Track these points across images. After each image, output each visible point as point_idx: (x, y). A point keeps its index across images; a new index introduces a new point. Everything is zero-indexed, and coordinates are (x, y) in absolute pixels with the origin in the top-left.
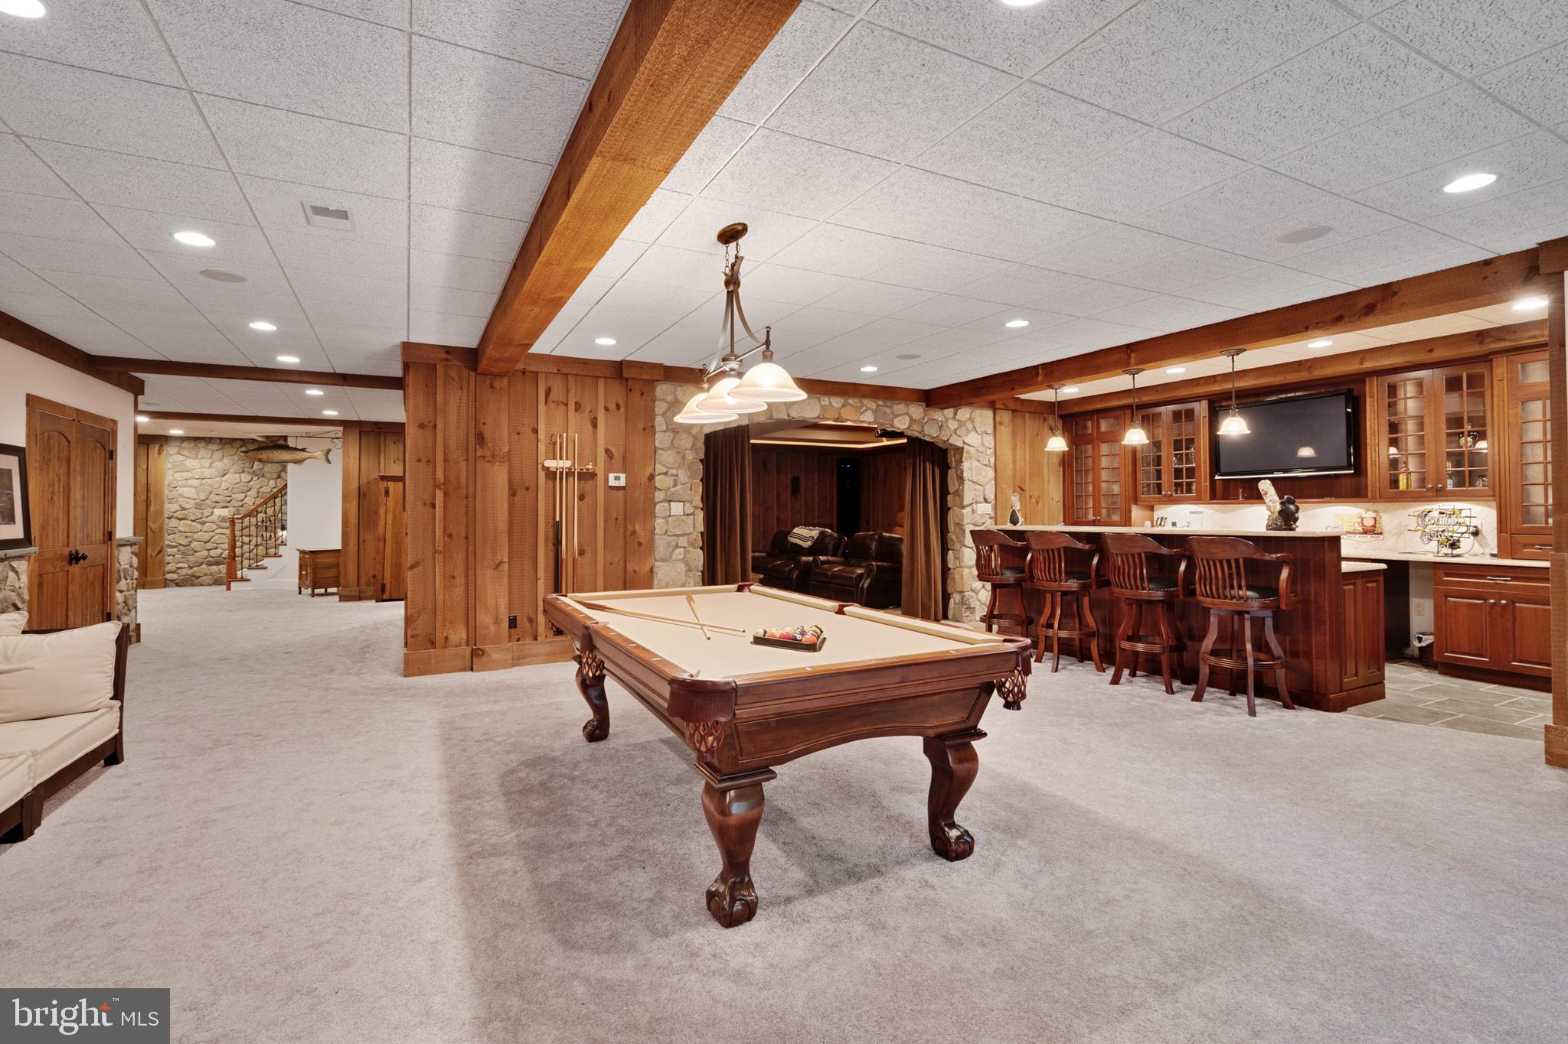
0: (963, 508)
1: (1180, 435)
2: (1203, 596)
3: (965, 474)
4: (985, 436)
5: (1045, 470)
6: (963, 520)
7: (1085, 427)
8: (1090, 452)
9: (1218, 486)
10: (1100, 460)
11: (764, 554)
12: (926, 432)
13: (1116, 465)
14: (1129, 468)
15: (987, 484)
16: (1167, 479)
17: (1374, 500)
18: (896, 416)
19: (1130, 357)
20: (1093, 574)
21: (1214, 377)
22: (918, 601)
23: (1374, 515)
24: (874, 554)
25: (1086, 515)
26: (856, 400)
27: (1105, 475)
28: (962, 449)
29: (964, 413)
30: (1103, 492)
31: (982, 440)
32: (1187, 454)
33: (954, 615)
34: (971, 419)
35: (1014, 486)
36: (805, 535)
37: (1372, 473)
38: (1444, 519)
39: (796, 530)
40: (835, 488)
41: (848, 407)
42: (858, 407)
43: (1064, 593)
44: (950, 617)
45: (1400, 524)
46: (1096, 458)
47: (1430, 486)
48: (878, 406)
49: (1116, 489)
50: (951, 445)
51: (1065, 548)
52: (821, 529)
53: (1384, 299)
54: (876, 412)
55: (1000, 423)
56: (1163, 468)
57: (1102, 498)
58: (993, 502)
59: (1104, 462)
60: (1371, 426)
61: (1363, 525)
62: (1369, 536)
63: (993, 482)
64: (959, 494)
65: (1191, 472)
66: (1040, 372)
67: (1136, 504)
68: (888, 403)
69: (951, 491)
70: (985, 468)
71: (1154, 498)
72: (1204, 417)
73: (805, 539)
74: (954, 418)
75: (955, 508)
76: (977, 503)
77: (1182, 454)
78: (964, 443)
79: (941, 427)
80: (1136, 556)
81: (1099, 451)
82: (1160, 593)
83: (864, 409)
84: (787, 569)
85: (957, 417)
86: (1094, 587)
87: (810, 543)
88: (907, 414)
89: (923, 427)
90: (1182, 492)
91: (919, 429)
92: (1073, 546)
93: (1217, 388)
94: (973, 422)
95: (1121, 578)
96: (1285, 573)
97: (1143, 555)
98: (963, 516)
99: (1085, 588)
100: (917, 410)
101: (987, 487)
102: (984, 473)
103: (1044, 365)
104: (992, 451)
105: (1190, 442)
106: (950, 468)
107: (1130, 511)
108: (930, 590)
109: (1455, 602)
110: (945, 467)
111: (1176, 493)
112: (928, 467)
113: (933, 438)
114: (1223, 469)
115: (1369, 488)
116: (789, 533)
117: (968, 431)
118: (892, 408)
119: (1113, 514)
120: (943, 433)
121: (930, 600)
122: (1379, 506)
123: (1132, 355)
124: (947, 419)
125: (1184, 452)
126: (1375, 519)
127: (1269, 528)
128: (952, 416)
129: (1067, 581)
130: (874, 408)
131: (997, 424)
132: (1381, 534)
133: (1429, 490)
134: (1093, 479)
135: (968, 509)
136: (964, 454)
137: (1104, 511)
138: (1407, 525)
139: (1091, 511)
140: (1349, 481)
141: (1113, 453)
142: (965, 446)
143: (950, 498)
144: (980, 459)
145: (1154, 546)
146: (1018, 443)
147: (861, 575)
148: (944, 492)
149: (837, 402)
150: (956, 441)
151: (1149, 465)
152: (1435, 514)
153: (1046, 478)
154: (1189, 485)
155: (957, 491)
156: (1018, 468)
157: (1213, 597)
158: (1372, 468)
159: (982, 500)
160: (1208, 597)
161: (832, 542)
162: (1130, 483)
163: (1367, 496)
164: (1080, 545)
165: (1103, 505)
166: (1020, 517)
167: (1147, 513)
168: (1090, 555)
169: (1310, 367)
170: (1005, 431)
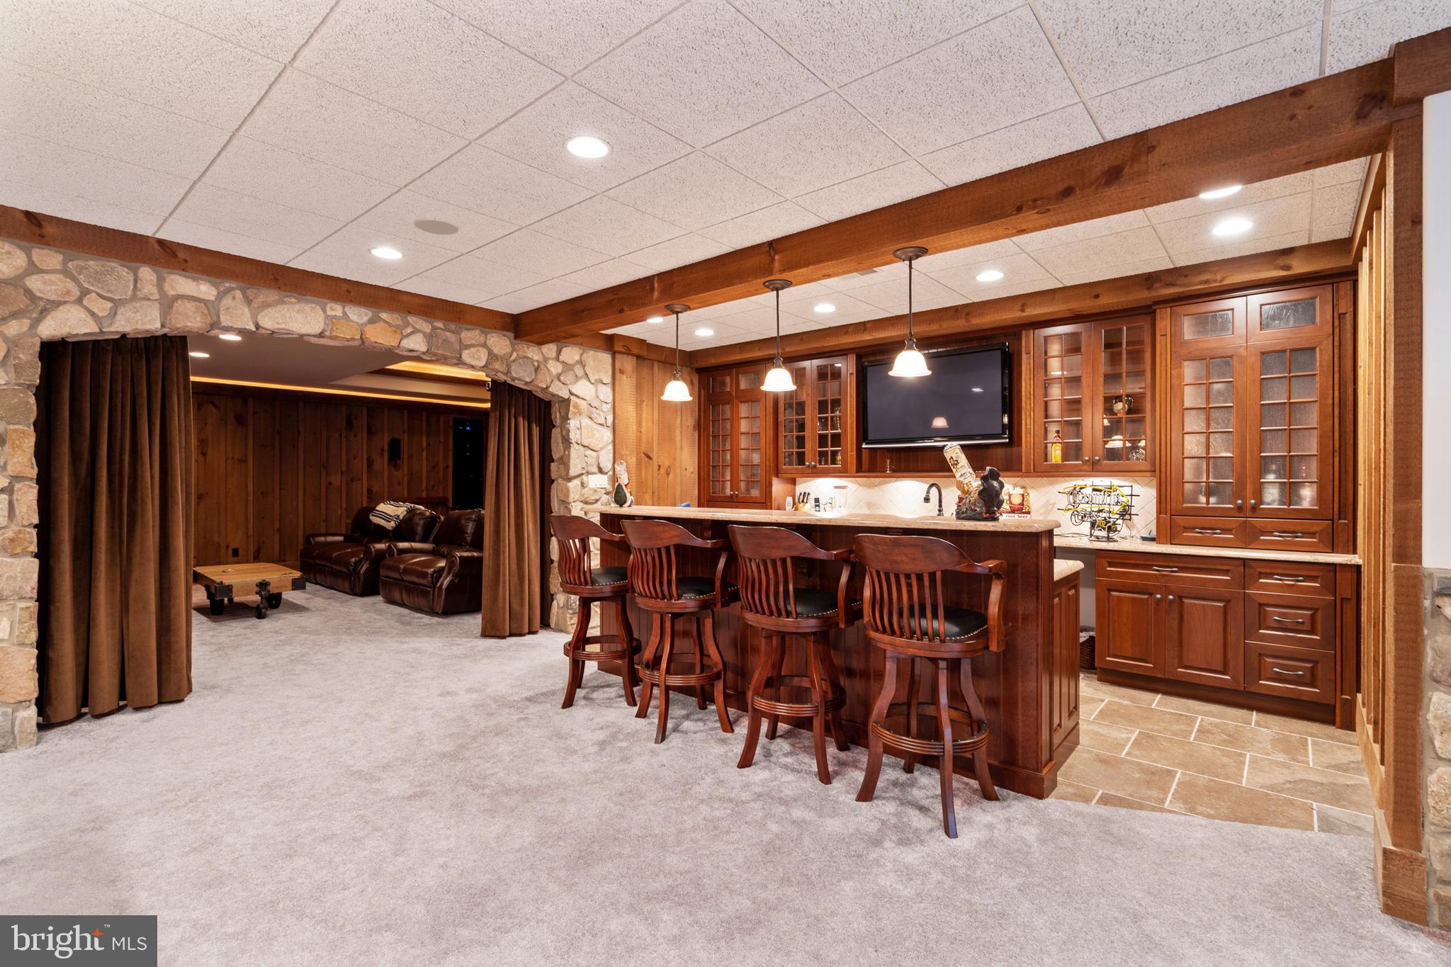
0: (570, 480)
1: (824, 396)
2: (877, 630)
3: (572, 435)
4: (600, 386)
5: (678, 433)
6: (568, 496)
7: (723, 383)
8: (728, 415)
9: (865, 455)
10: (739, 423)
11: (341, 538)
12: (514, 374)
13: (756, 430)
14: (771, 433)
15: (601, 449)
16: (811, 447)
17: (1028, 474)
18: (468, 347)
19: (773, 260)
20: (718, 584)
21: (864, 323)
22: (504, 608)
23: (1021, 491)
24: (469, 539)
25: (723, 489)
26: (396, 316)
27: (744, 442)
28: (568, 400)
29: (571, 354)
30: (742, 462)
31: (597, 391)
32: (832, 417)
33: (557, 624)
34: (581, 363)
35: (638, 453)
36: (390, 511)
37: (1026, 442)
38: (1098, 498)
39: (382, 507)
40: (451, 454)
41: (380, 325)
42: (398, 327)
43: (675, 616)
44: (553, 625)
45: (1048, 501)
46: (735, 420)
47: (1087, 458)
48: (434, 328)
49: (756, 458)
50: (554, 395)
51: (677, 547)
52: (409, 505)
53: (1134, 159)
54: (429, 337)
55: (622, 372)
56: (807, 433)
57: (741, 469)
58: (611, 473)
59: (744, 426)
60: (1026, 388)
61: (1011, 503)
62: (1016, 515)
63: (610, 447)
64: (565, 462)
65: (836, 439)
66: (656, 285)
67: (777, 477)
68: (453, 326)
69: (555, 456)
70: (600, 428)
71: (797, 469)
72: (851, 374)
73: (387, 518)
74: (557, 359)
75: (560, 480)
76: (588, 473)
77: (826, 418)
78: (571, 393)
79: (537, 369)
80: (779, 564)
81: (738, 412)
82: (812, 622)
83: (409, 330)
84: (353, 560)
85: (561, 358)
86: (719, 605)
87: (393, 524)
88: (484, 345)
89: (509, 367)
90: (826, 463)
91: (504, 369)
92: (690, 543)
93: (867, 337)
94: (584, 367)
95: (756, 597)
96: (996, 592)
97: (789, 561)
98: (568, 490)
99: (706, 606)
100: (500, 343)
101: (602, 453)
102: (597, 435)
103: (661, 275)
104: (609, 406)
105: (836, 403)
106: (554, 426)
107: (770, 485)
108: (522, 591)
109: (1118, 597)
110: (546, 426)
111: (820, 464)
112: (522, 423)
113: (527, 383)
114: (871, 436)
115: (1024, 460)
116: (371, 509)
117: (577, 378)
118: (459, 333)
119: (753, 488)
120: (540, 377)
121: (522, 605)
122: (1028, 481)
123: (777, 257)
124: (546, 360)
125: (829, 415)
126: (1023, 495)
127: (960, 515)
128: (554, 355)
129: (679, 597)
130: (428, 331)
131: (617, 371)
132: (1029, 513)
133: (1085, 462)
134: (731, 445)
135: (576, 482)
136: (571, 408)
137: (743, 485)
138: (1055, 503)
139: (728, 484)
140: (1000, 451)
141: (753, 416)
142: (573, 398)
143: (553, 466)
144: (594, 416)
145: (803, 546)
146: (645, 398)
147: (442, 569)
148: (546, 457)
149: (358, 315)
150: (559, 390)
151: (792, 431)
152: (1088, 491)
153: (678, 444)
154: (834, 454)
155: (561, 458)
156: (643, 430)
157: (893, 633)
158: (1026, 437)
159: (595, 469)
160: (884, 632)
161: (421, 522)
162: (771, 451)
163: (1021, 470)
164: (698, 542)
165: (742, 478)
166: (628, 495)
167: (789, 486)
168: (712, 556)
169: (968, 314)
170: (627, 383)
